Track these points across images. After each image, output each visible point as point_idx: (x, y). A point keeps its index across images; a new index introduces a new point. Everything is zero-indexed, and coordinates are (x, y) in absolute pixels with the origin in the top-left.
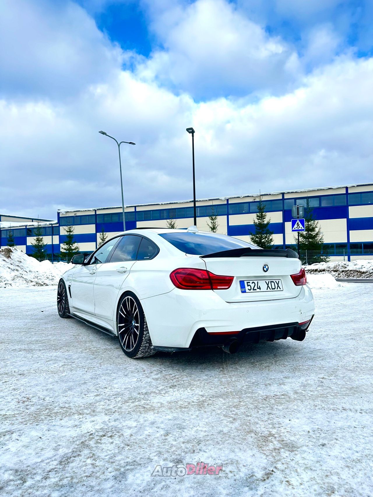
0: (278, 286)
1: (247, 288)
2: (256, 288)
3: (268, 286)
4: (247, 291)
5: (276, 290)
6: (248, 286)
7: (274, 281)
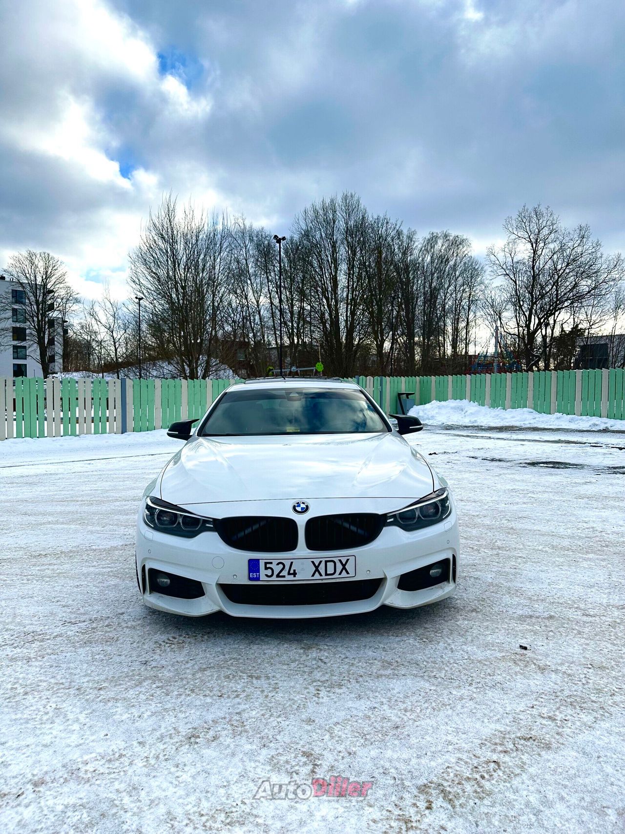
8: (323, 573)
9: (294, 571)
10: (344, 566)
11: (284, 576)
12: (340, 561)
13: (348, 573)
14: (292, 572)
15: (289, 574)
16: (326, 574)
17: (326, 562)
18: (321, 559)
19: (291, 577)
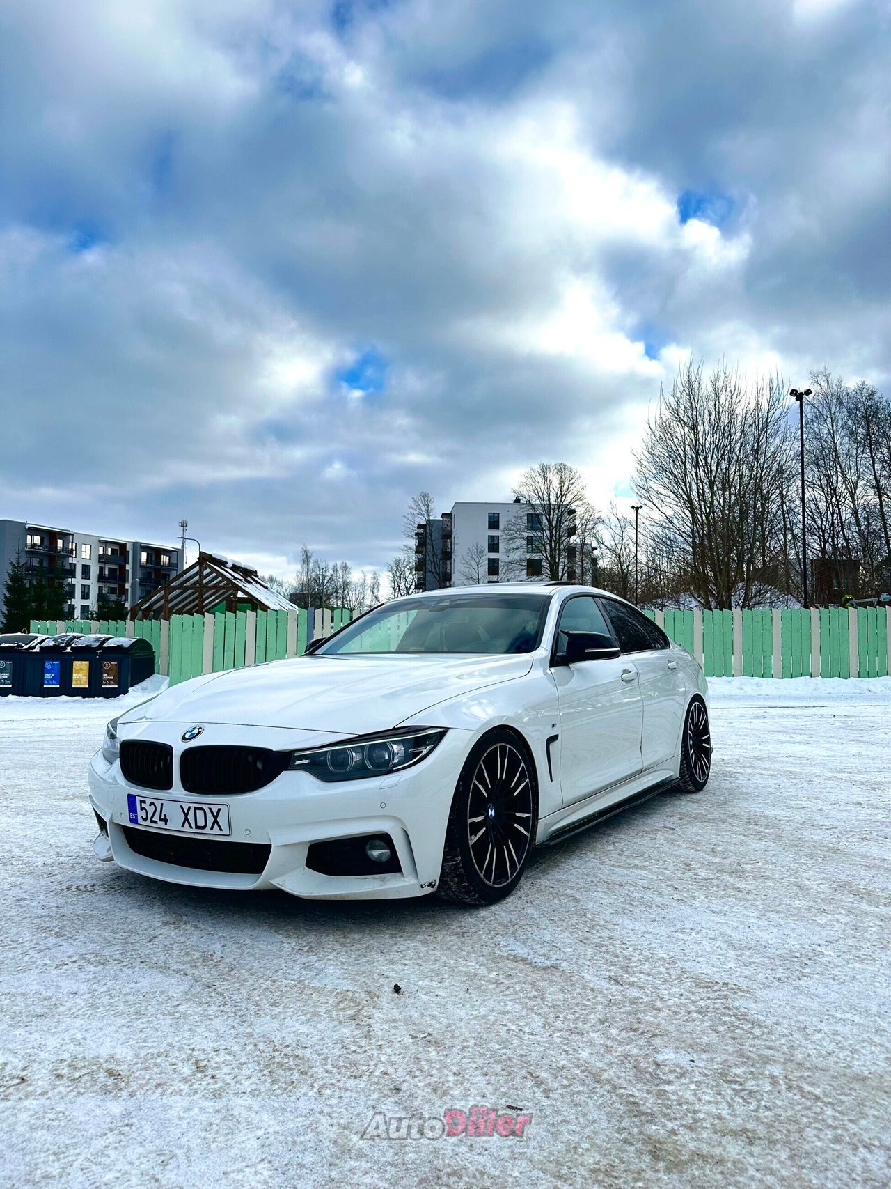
8: (193, 825)
9: (165, 816)
10: (215, 817)
11: (156, 822)
12: (210, 809)
13: (221, 829)
14: (163, 817)
15: (161, 820)
16: (197, 827)
17: (196, 809)
18: (190, 805)
19: (161, 824)
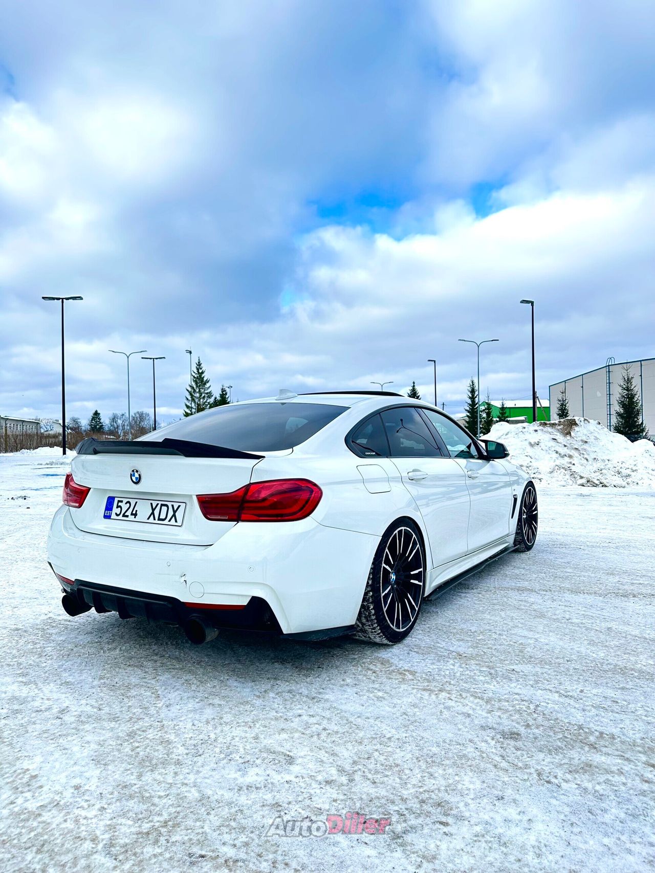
0: (174, 515)
1: (115, 510)
2: (128, 513)
3: (153, 513)
4: (113, 516)
5: (166, 522)
6: (118, 507)
7: (169, 504)
